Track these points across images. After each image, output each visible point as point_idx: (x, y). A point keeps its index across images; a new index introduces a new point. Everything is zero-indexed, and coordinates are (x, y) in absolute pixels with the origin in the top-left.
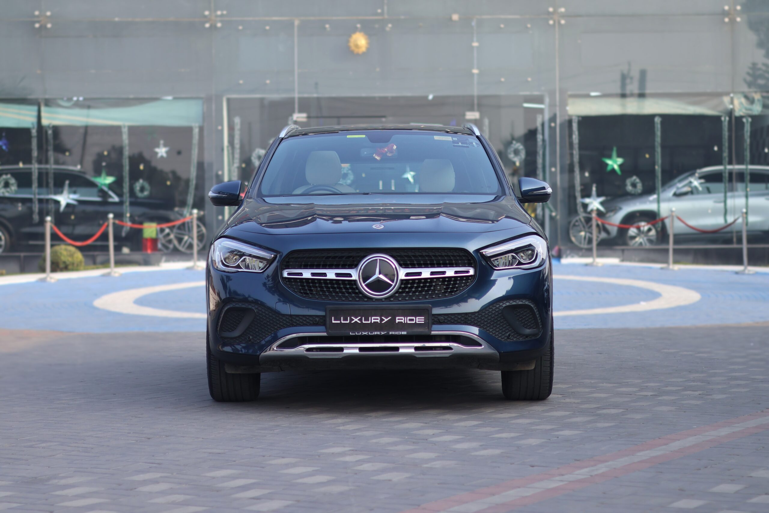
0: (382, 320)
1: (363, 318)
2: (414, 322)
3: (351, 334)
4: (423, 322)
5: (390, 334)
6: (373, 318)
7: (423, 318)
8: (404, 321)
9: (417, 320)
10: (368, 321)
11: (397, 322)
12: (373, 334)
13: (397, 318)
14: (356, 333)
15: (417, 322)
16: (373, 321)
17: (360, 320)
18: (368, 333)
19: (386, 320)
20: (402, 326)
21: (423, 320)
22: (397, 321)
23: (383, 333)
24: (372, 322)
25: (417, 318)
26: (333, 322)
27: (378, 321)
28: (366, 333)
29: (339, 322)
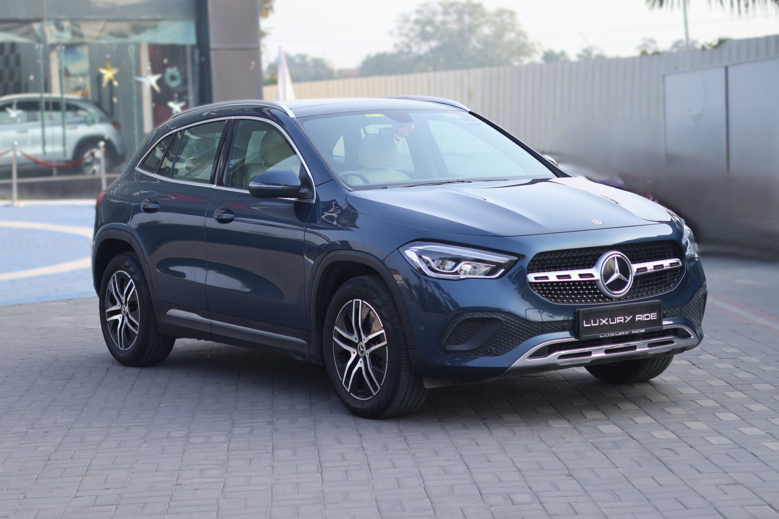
0: (625, 319)
1: (610, 319)
2: (649, 319)
3: (600, 337)
4: (656, 318)
5: (632, 333)
6: (618, 318)
7: (656, 314)
8: (642, 319)
9: (652, 316)
10: (614, 322)
11: (637, 321)
12: (619, 335)
13: (637, 316)
14: (605, 335)
15: (652, 319)
16: (618, 321)
17: (607, 321)
18: (615, 335)
19: (629, 319)
20: (642, 324)
21: (656, 316)
22: (637, 319)
23: (627, 333)
24: (618, 323)
25: (652, 314)
26: (585, 326)
27: (622, 321)
28: (613, 335)
29: (590, 325)
